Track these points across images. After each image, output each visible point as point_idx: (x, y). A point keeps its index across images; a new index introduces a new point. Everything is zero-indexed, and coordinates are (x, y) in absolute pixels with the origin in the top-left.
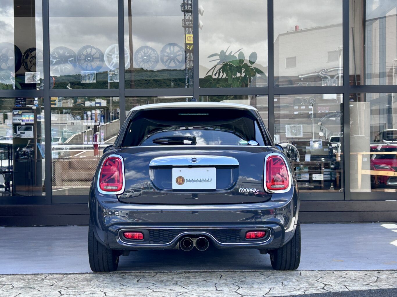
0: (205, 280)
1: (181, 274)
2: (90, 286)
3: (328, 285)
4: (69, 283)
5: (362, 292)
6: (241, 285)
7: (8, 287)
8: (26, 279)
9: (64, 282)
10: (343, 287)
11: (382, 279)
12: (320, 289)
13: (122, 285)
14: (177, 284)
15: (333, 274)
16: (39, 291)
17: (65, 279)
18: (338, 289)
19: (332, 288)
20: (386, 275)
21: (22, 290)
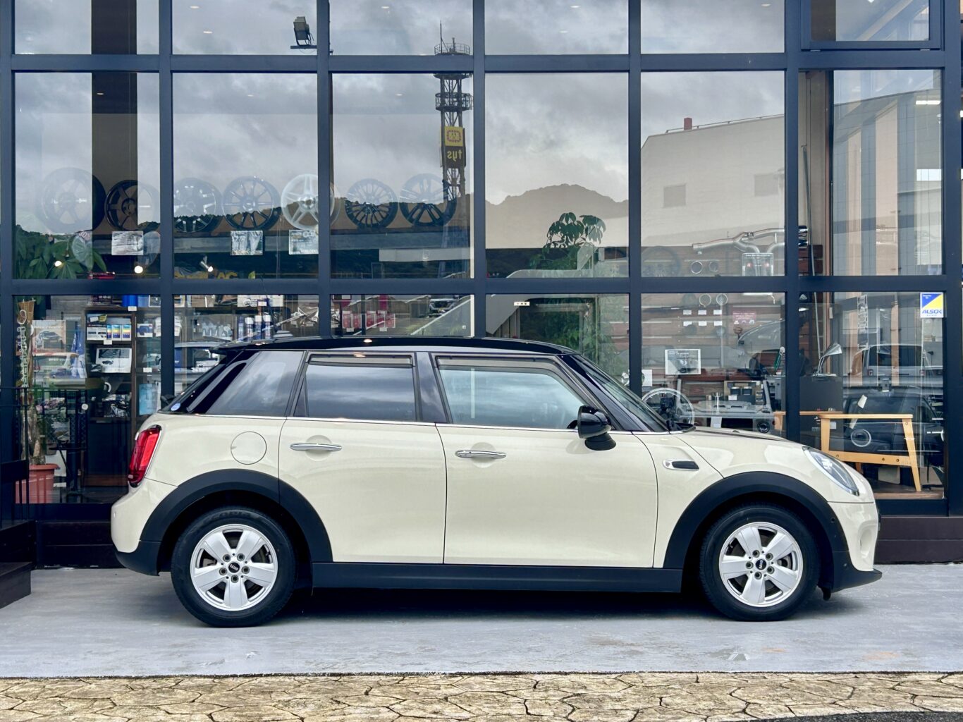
0: (503, 692)
1: (453, 679)
2: (270, 704)
3: (754, 704)
4: (227, 696)
5: (821, 719)
6: (576, 703)
7: (103, 706)
8: (139, 687)
9: (217, 694)
10: (783, 708)
11: (863, 691)
12: (737, 712)
13: (336, 701)
14: (447, 701)
15: (764, 680)
16: (169, 713)
17: (218, 687)
18: (774, 712)
19: (762, 710)
20: (870, 684)
21: (132, 710)
